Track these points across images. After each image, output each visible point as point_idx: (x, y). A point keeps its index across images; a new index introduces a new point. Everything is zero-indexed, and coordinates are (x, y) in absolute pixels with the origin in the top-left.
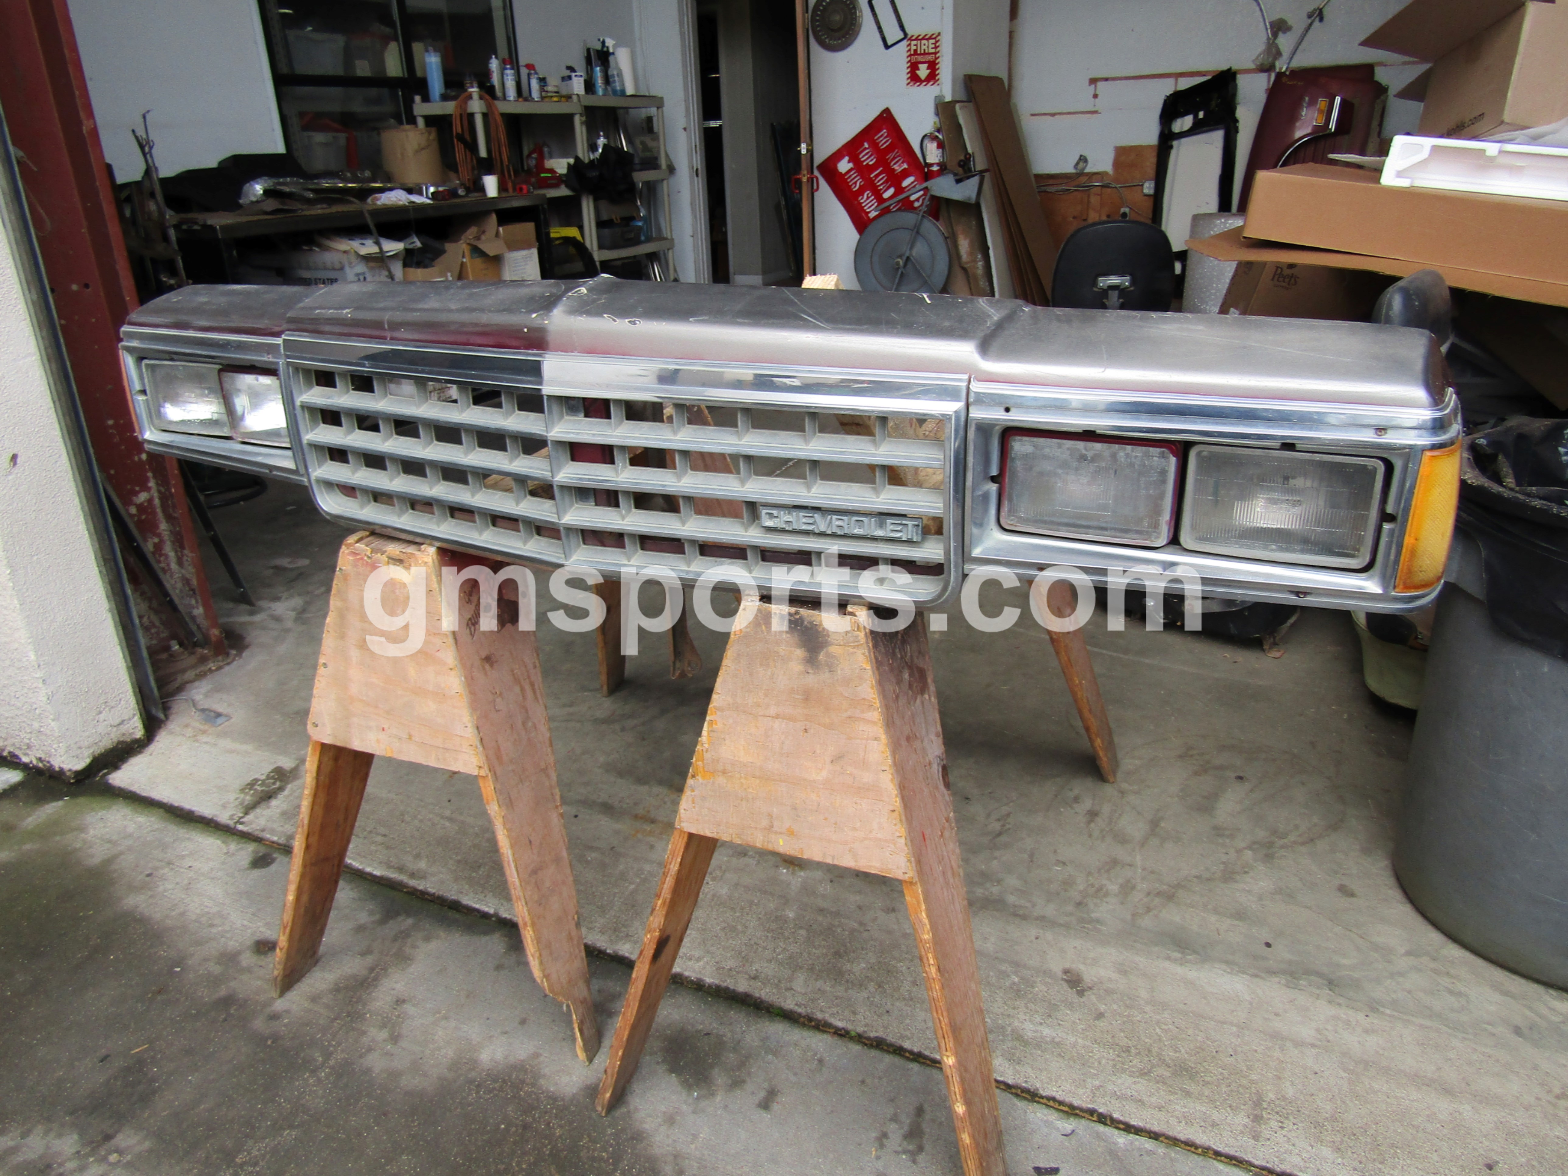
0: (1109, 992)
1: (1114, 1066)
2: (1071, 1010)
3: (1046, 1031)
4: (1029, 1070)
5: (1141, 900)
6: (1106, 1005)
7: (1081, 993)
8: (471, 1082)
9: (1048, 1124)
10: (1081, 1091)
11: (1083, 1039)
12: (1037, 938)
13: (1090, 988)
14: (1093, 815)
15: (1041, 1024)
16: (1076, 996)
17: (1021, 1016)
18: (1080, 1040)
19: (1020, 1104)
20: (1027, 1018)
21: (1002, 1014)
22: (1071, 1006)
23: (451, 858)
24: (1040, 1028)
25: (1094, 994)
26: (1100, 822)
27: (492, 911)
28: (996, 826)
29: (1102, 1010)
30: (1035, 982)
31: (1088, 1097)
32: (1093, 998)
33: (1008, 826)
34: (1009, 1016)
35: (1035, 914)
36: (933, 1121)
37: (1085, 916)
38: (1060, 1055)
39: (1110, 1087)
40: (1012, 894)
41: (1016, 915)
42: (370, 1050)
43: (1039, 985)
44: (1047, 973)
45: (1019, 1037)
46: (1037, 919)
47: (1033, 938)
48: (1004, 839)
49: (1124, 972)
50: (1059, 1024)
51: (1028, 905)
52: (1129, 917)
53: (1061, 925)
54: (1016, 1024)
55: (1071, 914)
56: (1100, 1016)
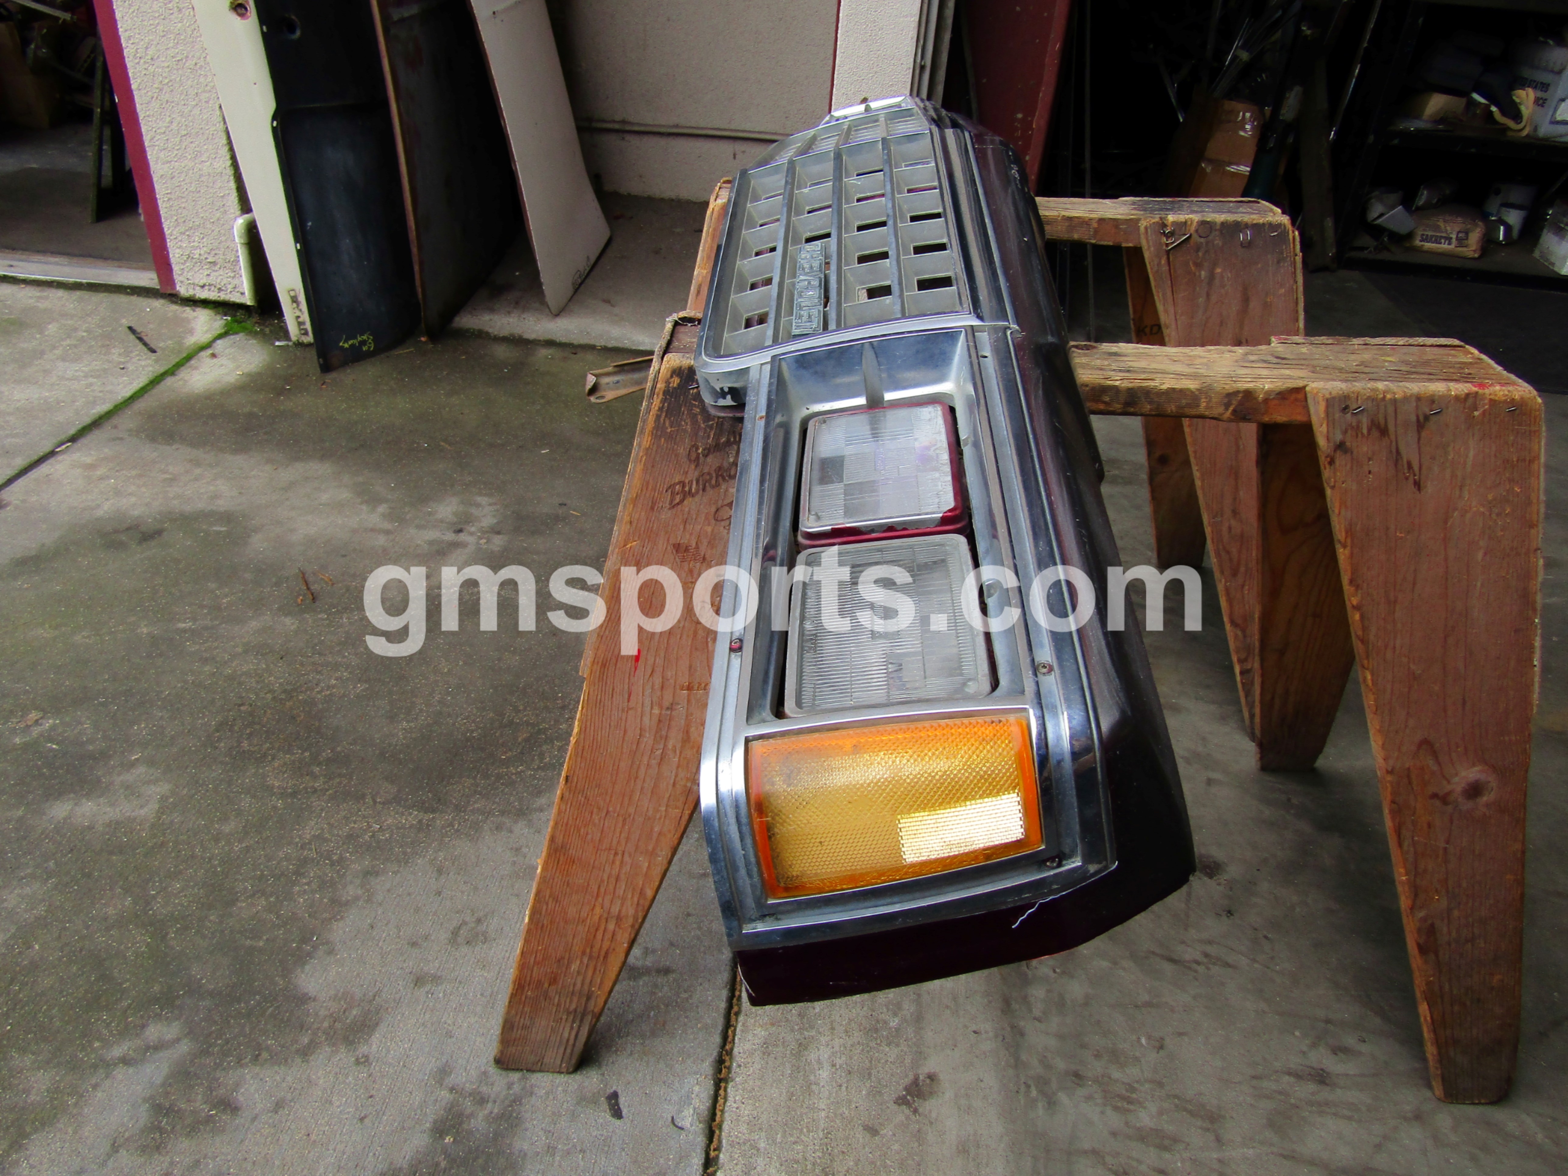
0: (919, 1137)
1: (797, 1162)
2: (868, 1094)
3: (824, 1074)
4: (757, 1066)
5: (1139, 1162)
6: (894, 1135)
7: (901, 1101)
9: (686, 1100)
10: (744, 1128)
11: (827, 1117)
12: (975, 1032)
13: (915, 1111)
14: (1322, 1078)
15: (834, 1065)
16: (894, 1096)
17: (837, 1042)
18: (823, 1114)
19: (707, 1067)
20: (837, 1048)
21: (832, 1023)
22: (875, 1093)
24: (826, 1066)
25: (908, 1118)
26: (1306, 1090)
28: (1190, 954)
29: (882, 1132)
30: (897, 1045)
31: (737, 1137)
32: (901, 1117)
33: (1201, 969)
34: (833, 1029)
35: (1022, 1023)
36: (656, 986)
37: (1054, 1085)
38: (792, 1094)
39: (761, 1162)
40: (1048, 991)
41: (1007, 1002)
43: (896, 1050)
44: (920, 1056)
45: (803, 1046)
46: (1013, 1027)
47: (974, 1028)
48: (1168, 967)
49: (963, 1150)
50: (840, 1086)
51: (1037, 1012)
52: (1086, 1146)
53: (1017, 1059)
54: (823, 1040)
55: (1048, 1067)
56: (872, 1131)
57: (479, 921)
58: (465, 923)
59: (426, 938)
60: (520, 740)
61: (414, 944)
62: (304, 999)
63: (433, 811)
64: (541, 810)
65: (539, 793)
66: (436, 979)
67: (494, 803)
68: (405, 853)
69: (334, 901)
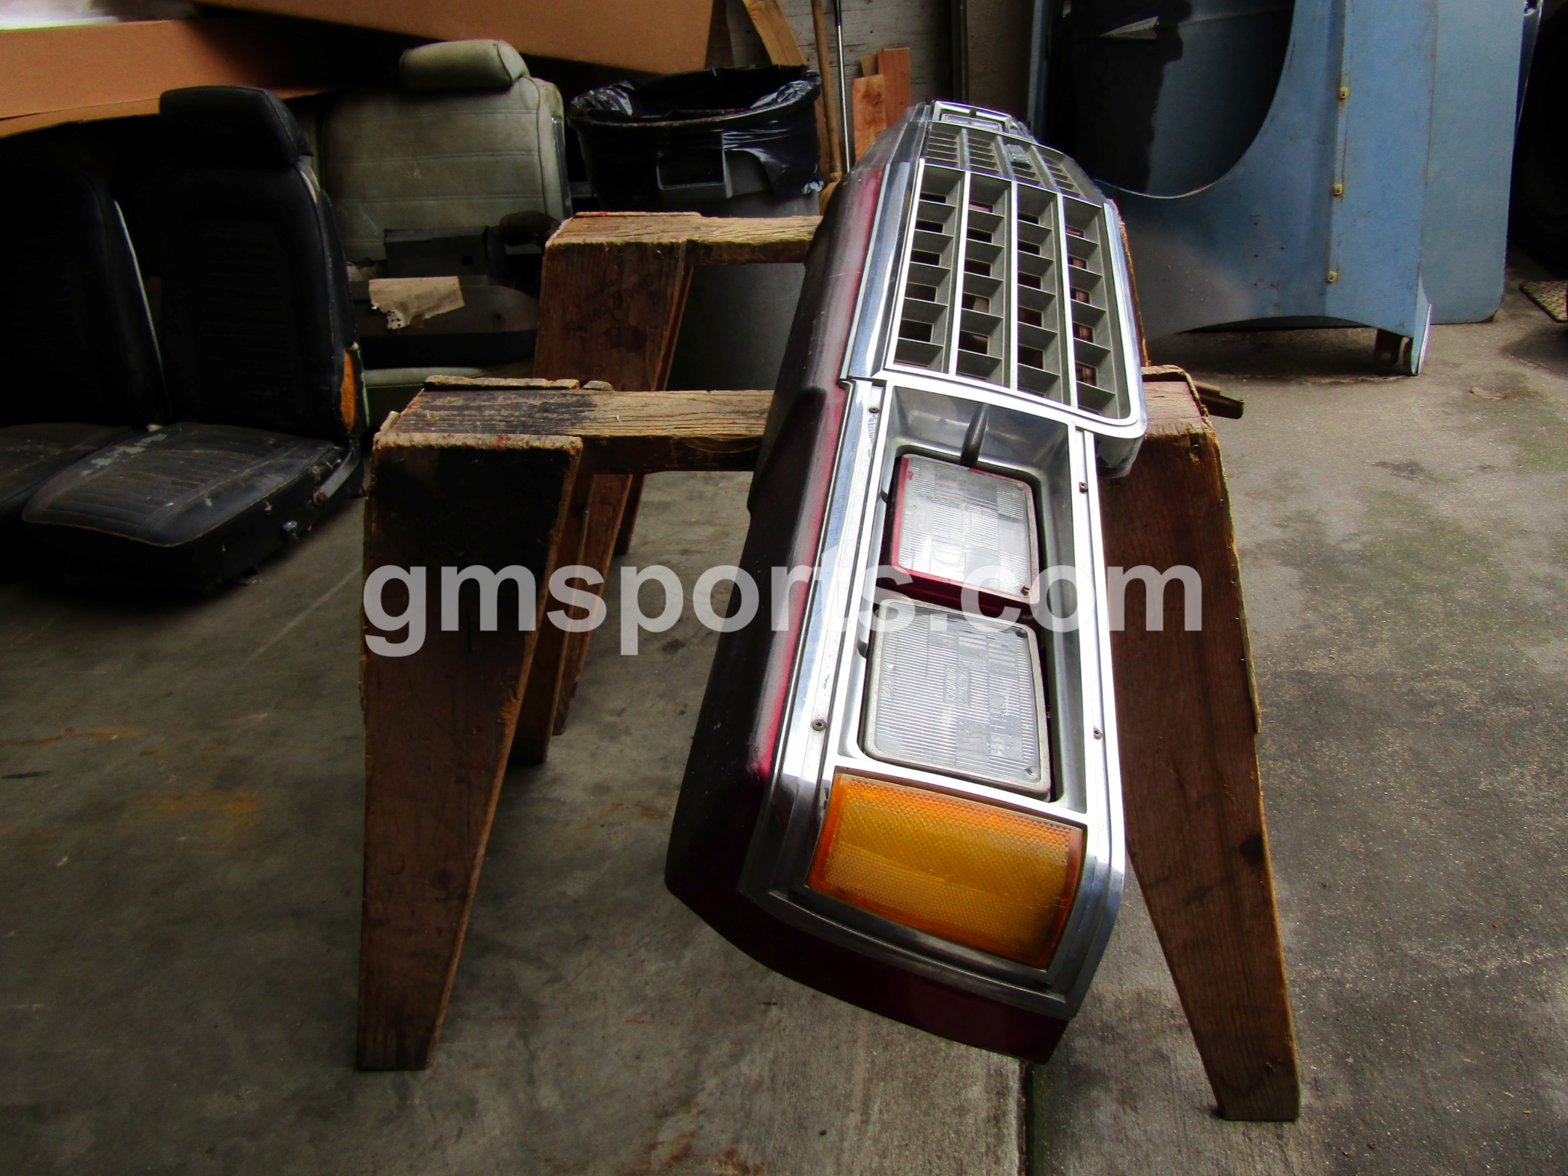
23: (948, 1056)
62: (1284, 564)
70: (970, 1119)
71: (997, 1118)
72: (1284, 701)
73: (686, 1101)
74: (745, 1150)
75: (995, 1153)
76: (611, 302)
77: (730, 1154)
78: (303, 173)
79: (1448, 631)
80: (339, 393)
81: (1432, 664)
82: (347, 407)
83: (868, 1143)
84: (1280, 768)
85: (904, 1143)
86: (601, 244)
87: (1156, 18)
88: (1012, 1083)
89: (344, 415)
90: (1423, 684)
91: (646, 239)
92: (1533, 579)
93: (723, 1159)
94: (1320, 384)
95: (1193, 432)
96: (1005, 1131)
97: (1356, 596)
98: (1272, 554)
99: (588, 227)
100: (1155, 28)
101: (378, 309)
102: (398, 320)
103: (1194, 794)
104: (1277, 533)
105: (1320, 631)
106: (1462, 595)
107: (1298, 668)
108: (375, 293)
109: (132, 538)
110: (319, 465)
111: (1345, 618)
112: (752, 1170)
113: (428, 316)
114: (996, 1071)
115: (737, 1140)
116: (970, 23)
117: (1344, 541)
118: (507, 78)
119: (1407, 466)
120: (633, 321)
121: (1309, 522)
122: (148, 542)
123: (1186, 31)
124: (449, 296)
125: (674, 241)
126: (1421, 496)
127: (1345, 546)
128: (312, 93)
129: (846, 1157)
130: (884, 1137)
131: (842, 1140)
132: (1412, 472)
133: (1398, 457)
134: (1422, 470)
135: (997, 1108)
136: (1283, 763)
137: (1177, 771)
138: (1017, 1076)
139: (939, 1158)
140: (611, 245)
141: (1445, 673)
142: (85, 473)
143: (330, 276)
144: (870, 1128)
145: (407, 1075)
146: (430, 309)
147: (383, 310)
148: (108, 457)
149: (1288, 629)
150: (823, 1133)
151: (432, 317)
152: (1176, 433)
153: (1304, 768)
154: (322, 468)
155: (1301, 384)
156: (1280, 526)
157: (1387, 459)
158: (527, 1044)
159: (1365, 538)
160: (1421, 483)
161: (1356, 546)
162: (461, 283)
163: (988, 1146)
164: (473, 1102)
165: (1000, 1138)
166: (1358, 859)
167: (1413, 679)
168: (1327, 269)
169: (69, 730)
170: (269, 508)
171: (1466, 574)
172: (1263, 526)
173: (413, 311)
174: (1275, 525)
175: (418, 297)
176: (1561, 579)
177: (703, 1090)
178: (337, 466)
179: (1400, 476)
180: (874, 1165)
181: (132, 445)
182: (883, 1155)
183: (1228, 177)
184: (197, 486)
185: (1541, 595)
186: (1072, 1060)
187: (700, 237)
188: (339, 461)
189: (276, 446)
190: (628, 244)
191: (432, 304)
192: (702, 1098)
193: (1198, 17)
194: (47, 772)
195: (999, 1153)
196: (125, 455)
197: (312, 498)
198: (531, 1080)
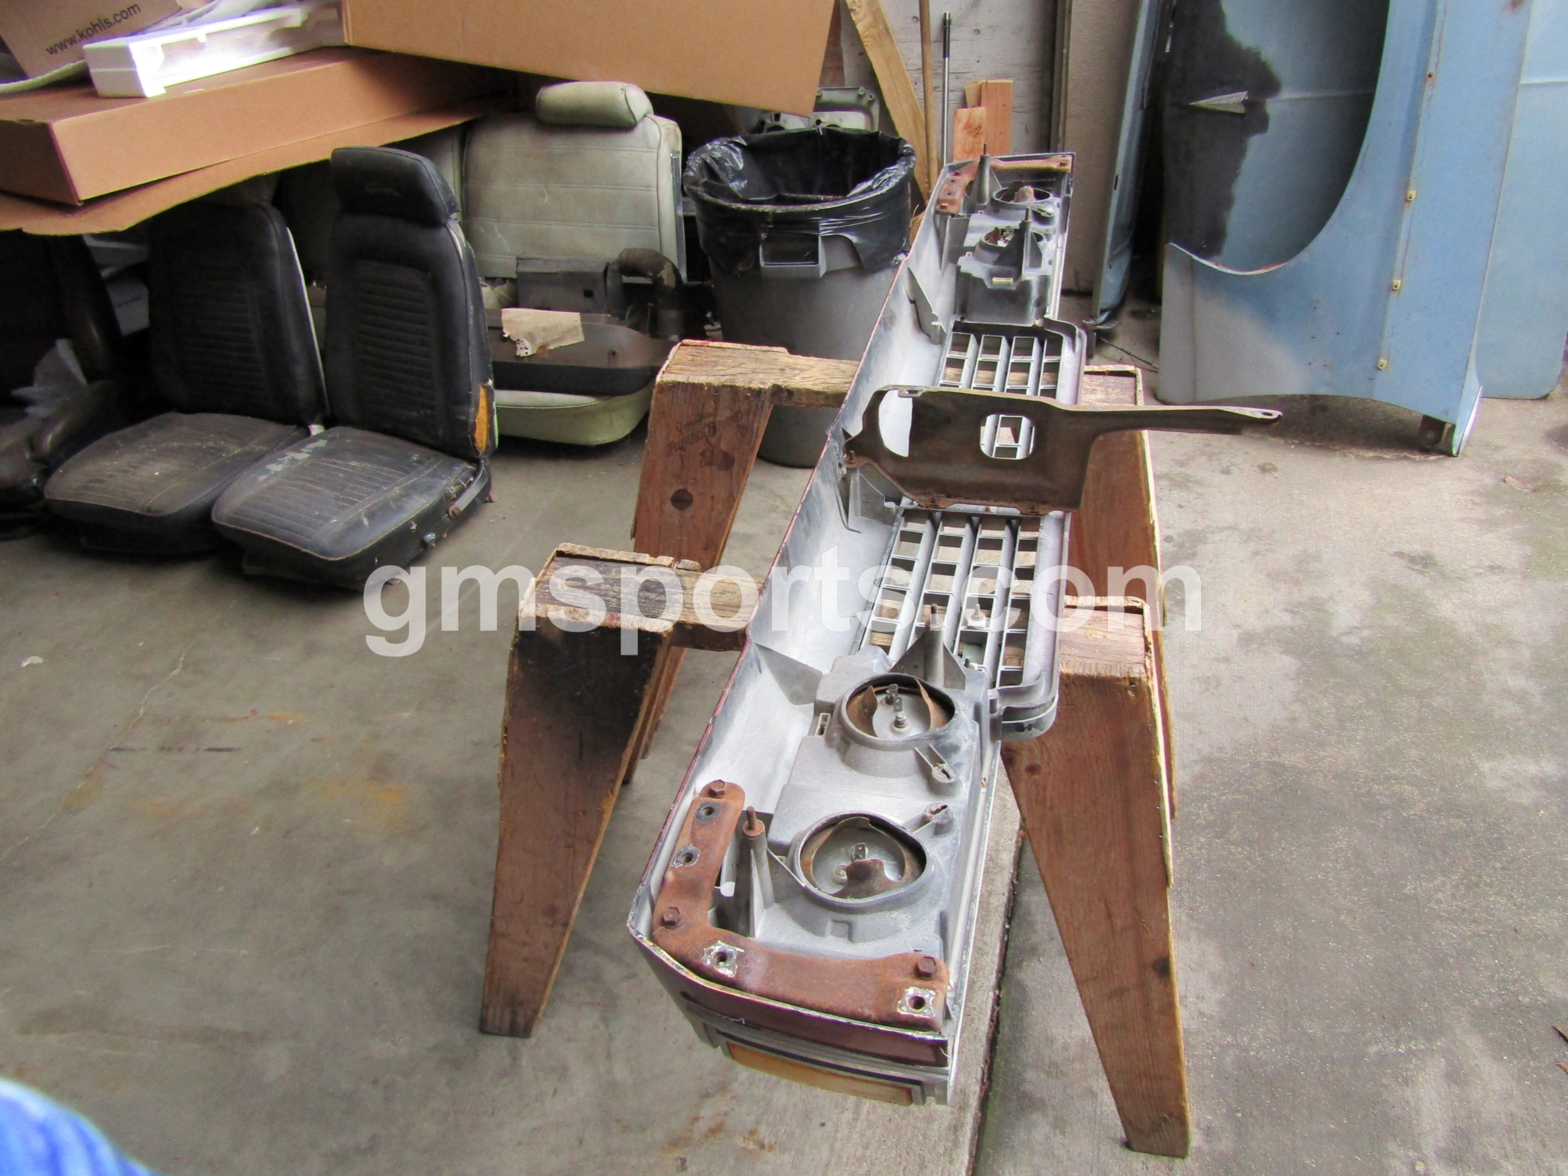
8: (1191, 917)
27: (991, 994)
42: (1201, 1014)
57: (1207, 689)
58: (1214, 688)
59: (1234, 681)
60: (1235, 827)
61: (1240, 678)
62: (1286, 652)
63: (1274, 763)
64: (1195, 762)
65: (1202, 777)
66: (1217, 660)
67: (1231, 768)
68: (1277, 732)
69: (1304, 702)
70: (935, 1126)
71: (955, 1128)
72: (1257, 791)
73: (723, 1088)
74: (763, 1130)
75: (951, 1155)
76: (707, 429)
77: (752, 1132)
78: (451, 231)
79: (1416, 736)
80: (475, 424)
81: (1394, 768)
82: (481, 434)
83: (856, 1136)
84: (1240, 853)
85: (883, 1139)
86: (702, 384)
87: (1245, 93)
88: (971, 1101)
89: (478, 441)
90: (1381, 787)
91: (740, 382)
92: (1506, 692)
93: (746, 1135)
94: (1363, 458)
95: (1132, 676)
96: (961, 1139)
97: (1342, 692)
98: (1278, 641)
99: (692, 360)
100: (1245, 103)
101: (509, 337)
102: (526, 348)
103: (1119, 923)
104: (1286, 619)
105: (1304, 725)
106: (1438, 701)
107: (1276, 759)
108: (507, 321)
109: (304, 550)
110: (455, 485)
111: (1329, 713)
112: (767, 1146)
113: (552, 347)
114: (961, 1090)
115: (758, 1122)
116: (1071, 67)
117: (1346, 634)
118: (633, 120)
119: (1423, 558)
120: (724, 446)
121: (1318, 610)
122: (316, 554)
123: (1273, 107)
124: (571, 331)
125: (762, 386)
126: (1428, 593)
127: (1345, 640)
128: (458, 122)
129: (838, 1145)
130: (868, 1133)
131: (836, 1131)
132: (1426, 565)
133: (1416, 548)
134: (1435, 564)
135: (958, 1120)
136: (1243, 849)
137: (1106, 906)
138: (976, 1096)
139: (908, 1153)
140: (710, 385)
141: (1403, 778)
142: (262, 478)
143: (471, 322)
144: (859, 1124)
145: (518, 1041)
146: (554, 341)
147: (514, 339)
148: (280, 463)
149: (1275, 719)
150: (823, 1125)
151: (556, 348)
152: (1118, 675)
153: (1260, 855)
154: (458, 487)
155: (1345, 455)
156: (1292, 612)
157: (1407, 548)
158: (607, 1026)
159: (1365, 633)
160: (1431, 579)
161: (1354, 640)
162: (582, 319)
163: (946, 1149)
164: (565, 1069)
165: (956, 1144)
166: (1285, 944)
167: (1373, 781)
168: (1378, 357)
169: (254, 712)
170: (414, 527)
171: (1447, 680)
172: (1275, 611)
173: (539, 342)
174: (1287, 610)
175: (544, 329)
176: (1532, 695)
177: (736, 1080)
178: (470, 483)
179: (1414, 570)
180: (858, 1154)
181: (298, 451)
182: (866, 1147)
183: (1292, 263)
184: (355, 502)
185: (1510, 708)
186: (1022, 1088)
187: (784, 382)
188: (472, 479)
189: (420, 462)
190: (724, 386)
191: (555, 337)
192: (735, 1086)
193: (1287, 94)
194: (239, 749)
195: (954, 1156)
196: (293, 461)
197: (448, 512)
198: (609, 1056)
